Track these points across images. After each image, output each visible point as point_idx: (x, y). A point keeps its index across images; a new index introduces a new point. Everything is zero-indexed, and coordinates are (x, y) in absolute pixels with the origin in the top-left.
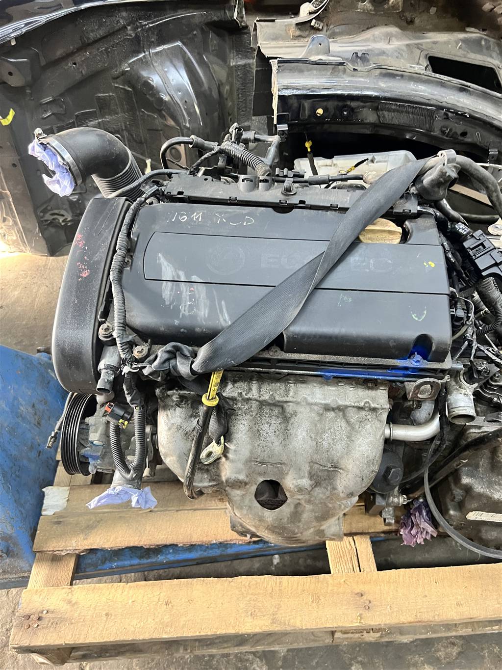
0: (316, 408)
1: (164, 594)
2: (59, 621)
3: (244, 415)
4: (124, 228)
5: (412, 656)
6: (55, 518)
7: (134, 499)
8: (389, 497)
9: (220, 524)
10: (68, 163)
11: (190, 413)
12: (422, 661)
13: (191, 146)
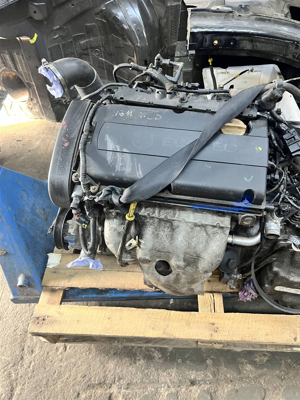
0: (189, 224)
1: (108, 313)
2: (54, 322)
3: (150, 225)
4: (88, 119)
5: (241, 359)
6: (53, 269)
7: (91, 264)
8: (232, 274)
9: (140, 280)
10: (59, 80)
11: (121, 222)
12: (246, 362)
13: (130, 69)
